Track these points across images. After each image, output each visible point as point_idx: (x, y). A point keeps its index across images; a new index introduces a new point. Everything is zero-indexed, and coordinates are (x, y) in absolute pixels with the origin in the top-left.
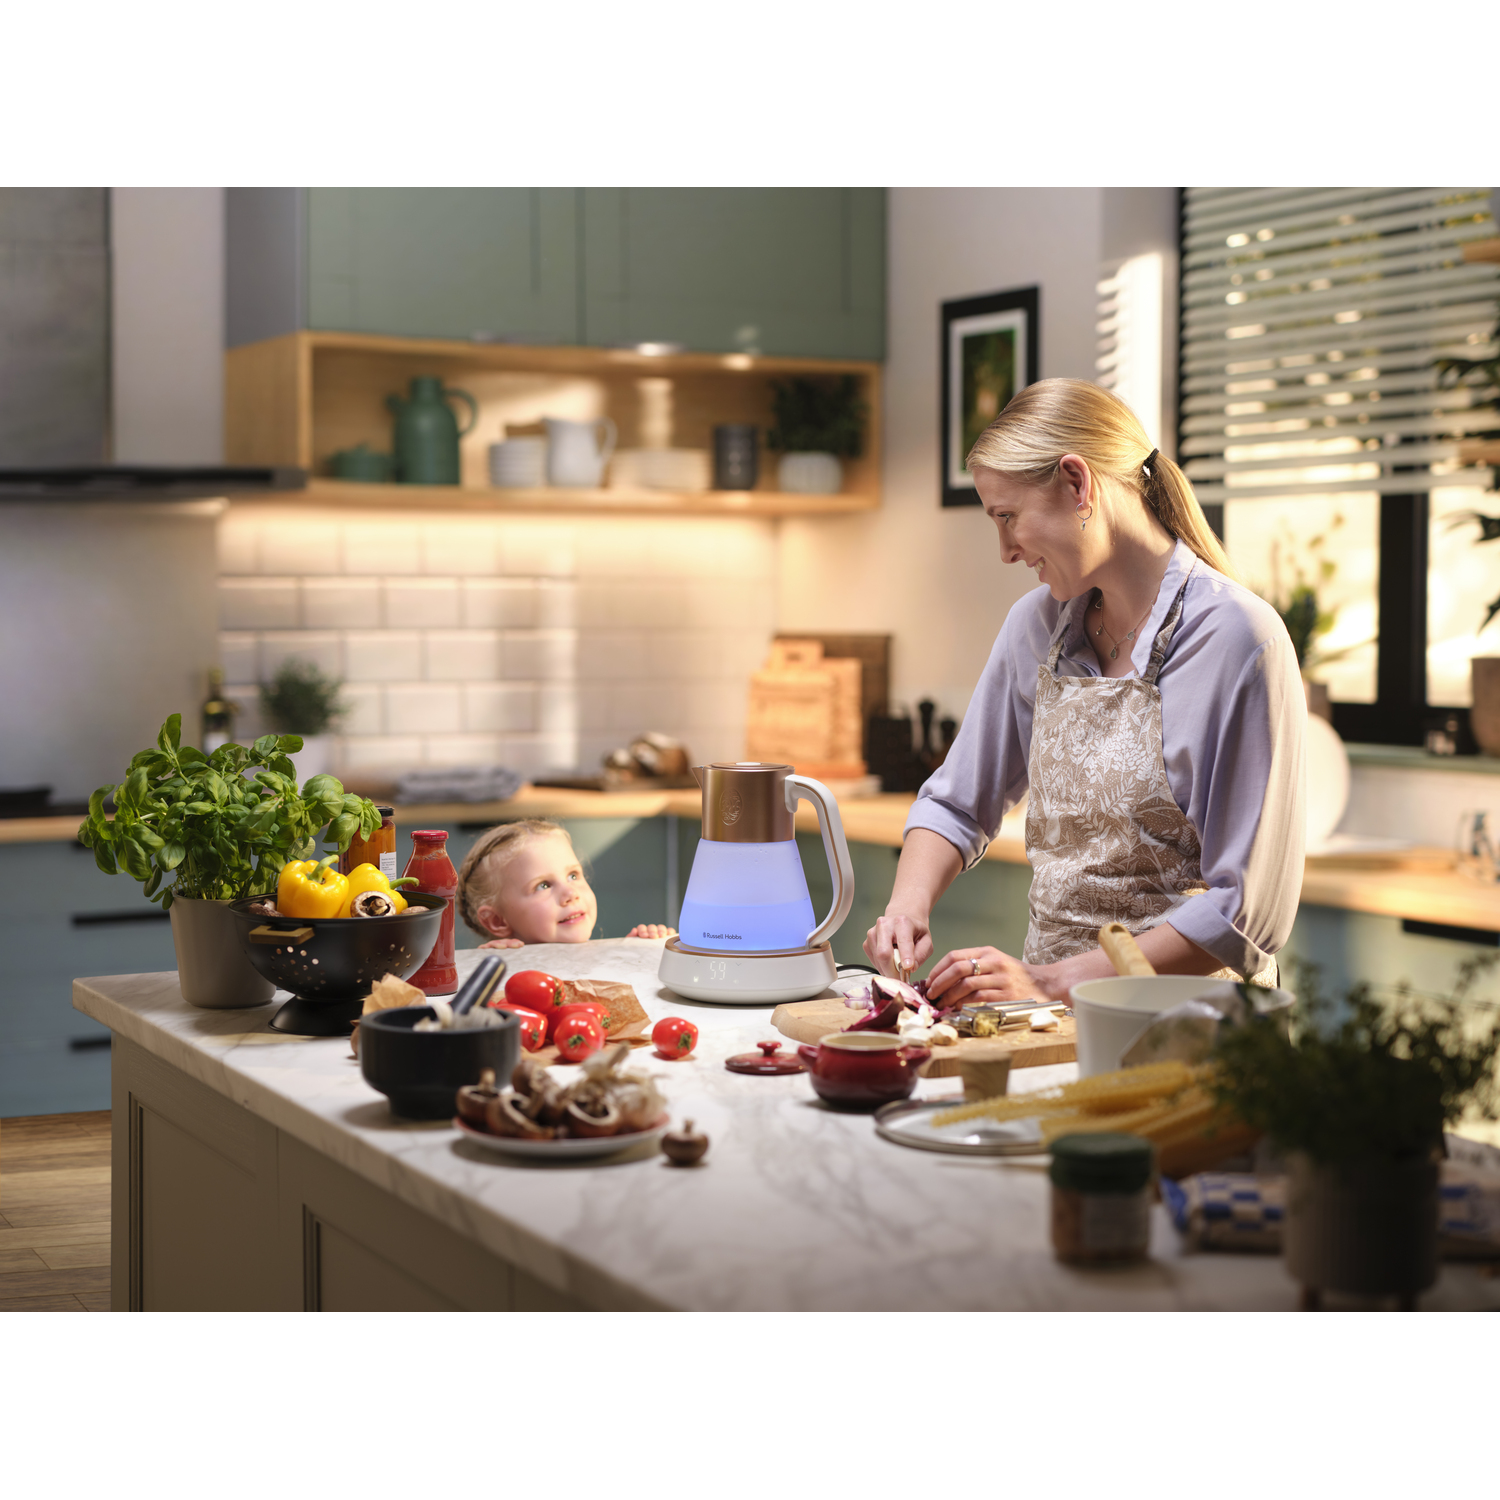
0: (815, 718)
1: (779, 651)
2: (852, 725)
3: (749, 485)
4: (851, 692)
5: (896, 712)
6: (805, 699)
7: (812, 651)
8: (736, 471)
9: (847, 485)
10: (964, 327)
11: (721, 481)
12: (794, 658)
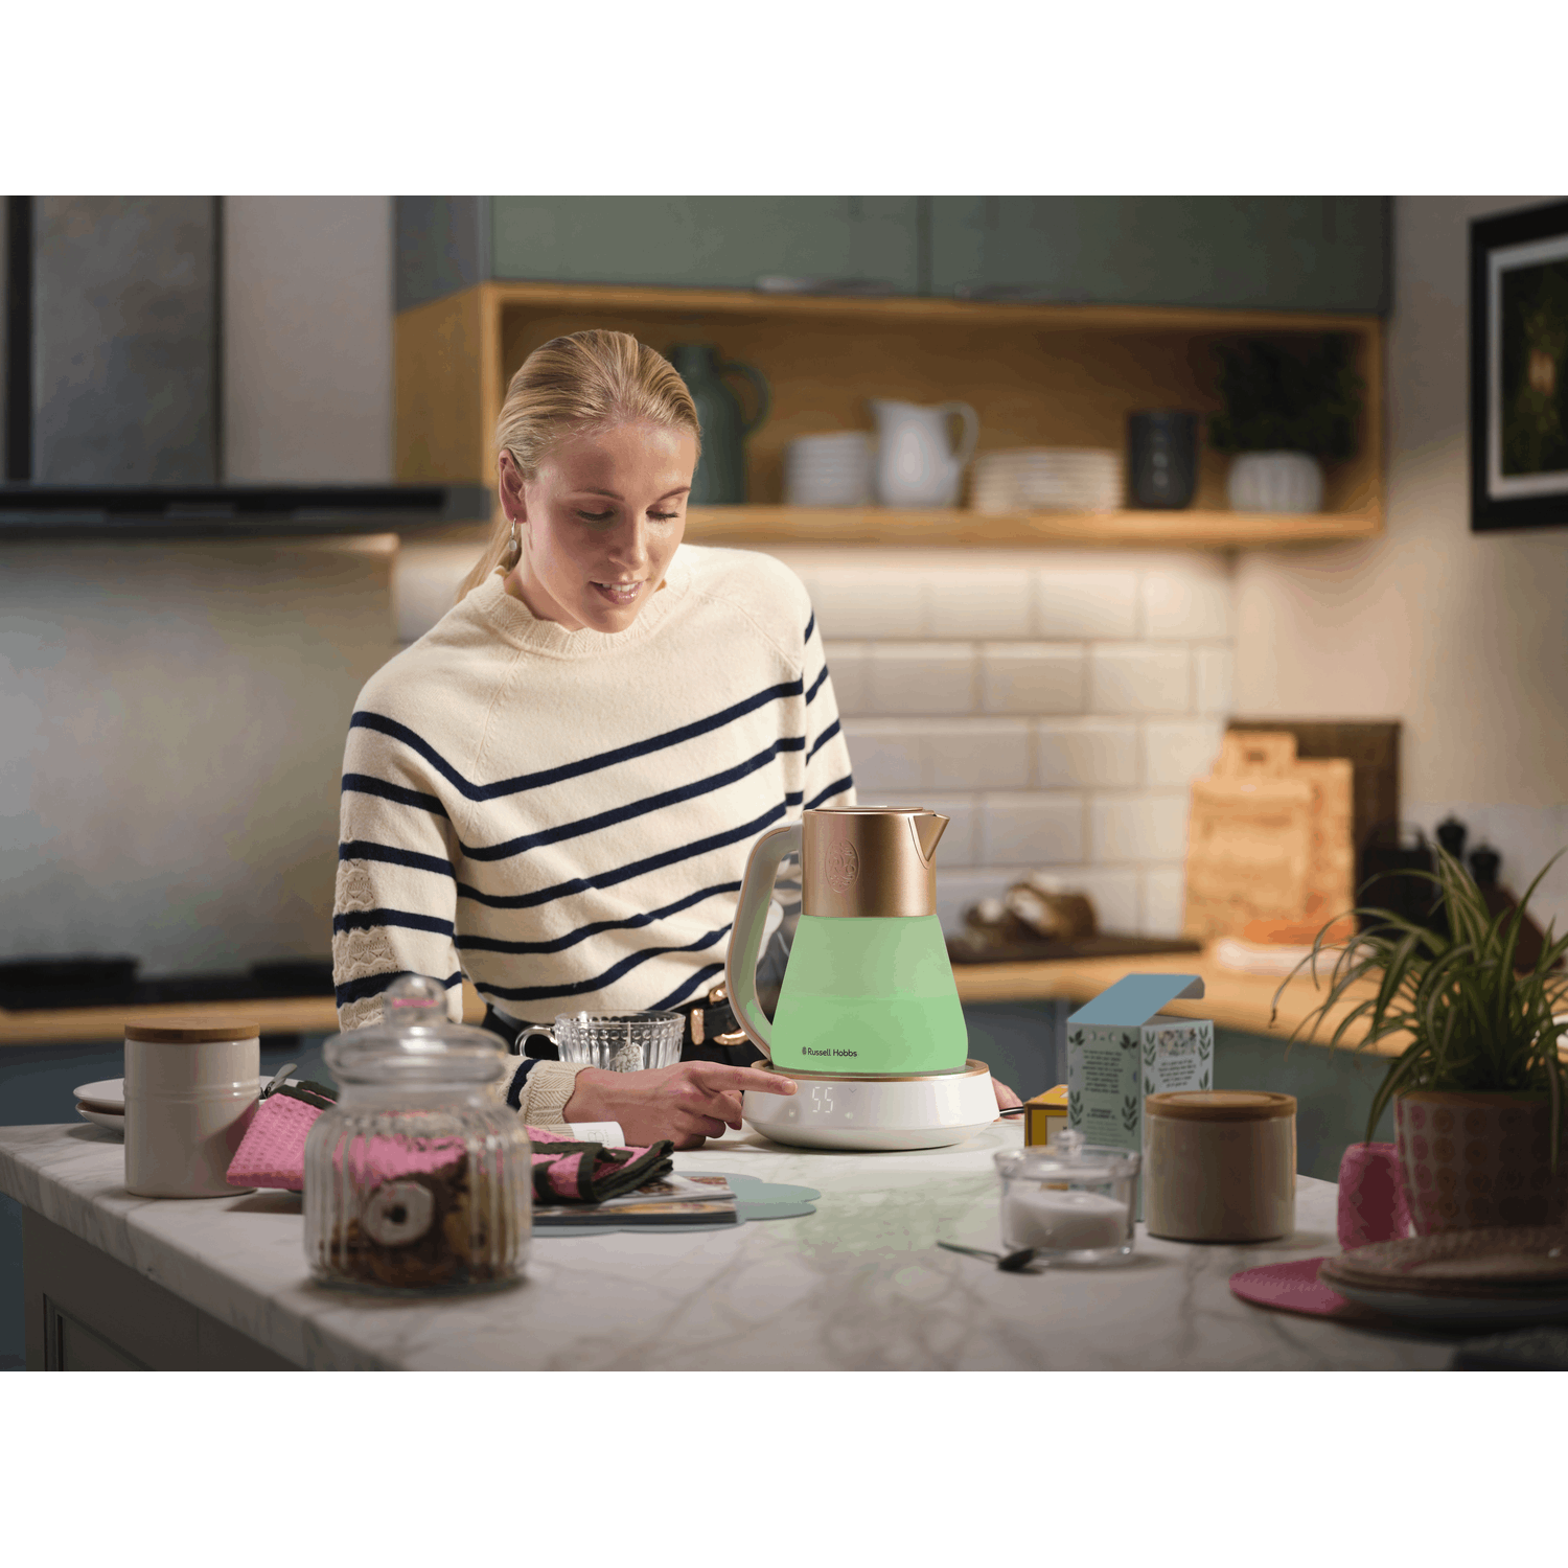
0: (1288, 851)
1: (1233, 748)
2: (1342, 858)
3: (1180, 501)
4: (1339, 807)
5: (1408, 840)
6: (1273, 820)
7: (1282, 748)
8: (1161, 480)
9: (1331, 500)
10: (1503, 259)
11: (1138, 497)
12: (1256, 757)
